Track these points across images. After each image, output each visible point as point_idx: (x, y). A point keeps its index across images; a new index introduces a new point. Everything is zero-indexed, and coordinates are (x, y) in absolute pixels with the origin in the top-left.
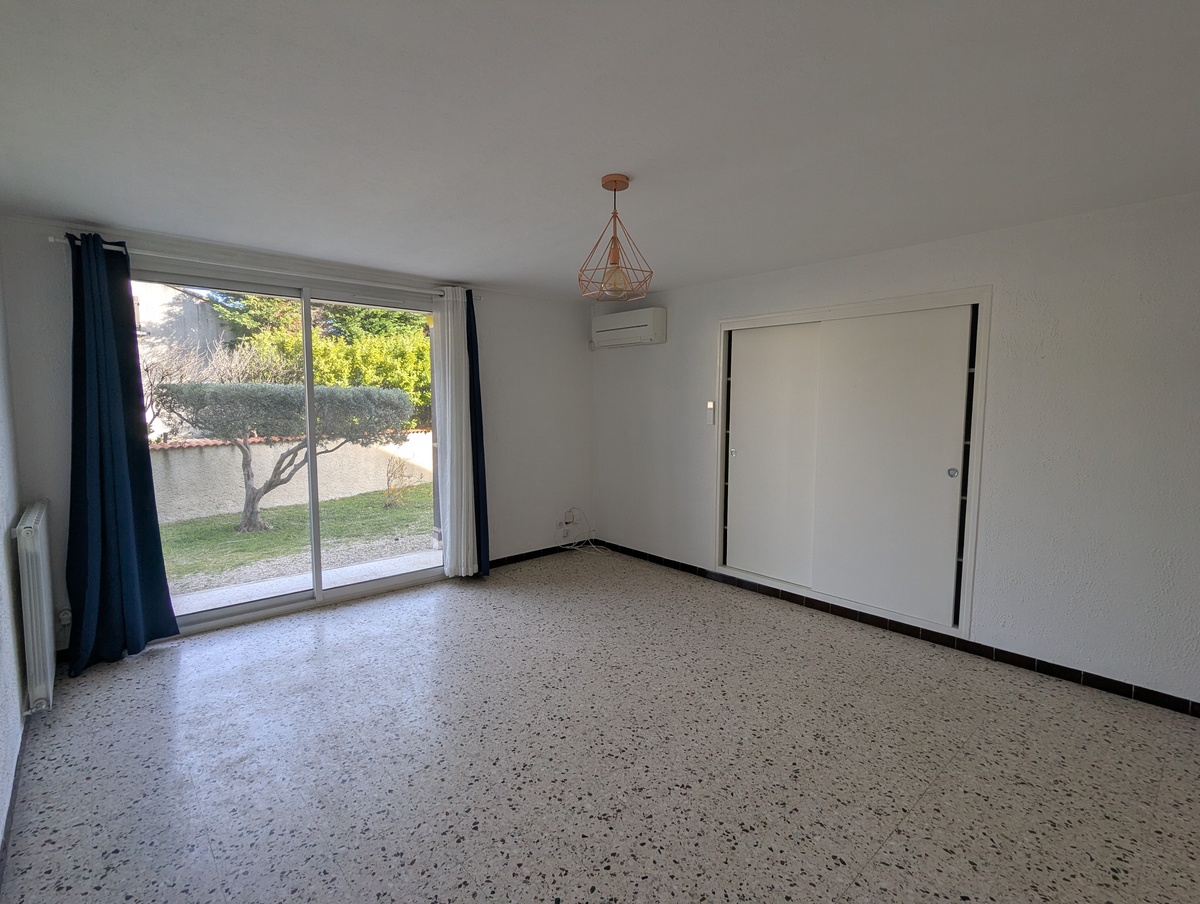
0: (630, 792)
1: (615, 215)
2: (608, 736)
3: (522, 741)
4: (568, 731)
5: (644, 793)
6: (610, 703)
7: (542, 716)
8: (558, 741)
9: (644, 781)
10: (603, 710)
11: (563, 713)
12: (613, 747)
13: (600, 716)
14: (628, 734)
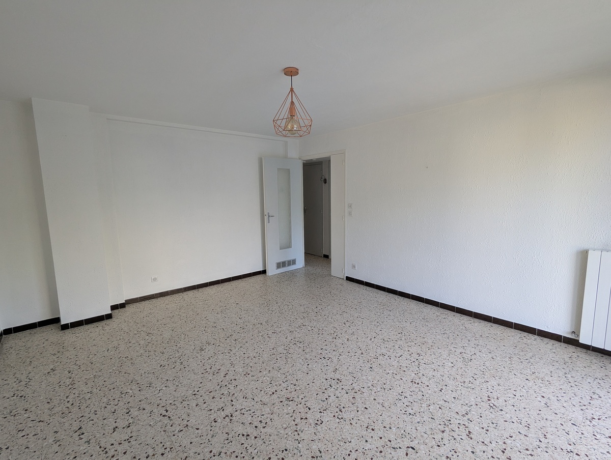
0: (295, 331)
1: (292, 90)
2: (300, 350)
3: (340, 348)
4: (320, 352)
5: (290, 331)
6: (298, 368)
7: (335, 360)
8: (324, 348)
9: (289, 334)
10: (302, 363)
11: (324, 361)
12: (299, 345)
13: (304, 360)
14: (291, 351)
